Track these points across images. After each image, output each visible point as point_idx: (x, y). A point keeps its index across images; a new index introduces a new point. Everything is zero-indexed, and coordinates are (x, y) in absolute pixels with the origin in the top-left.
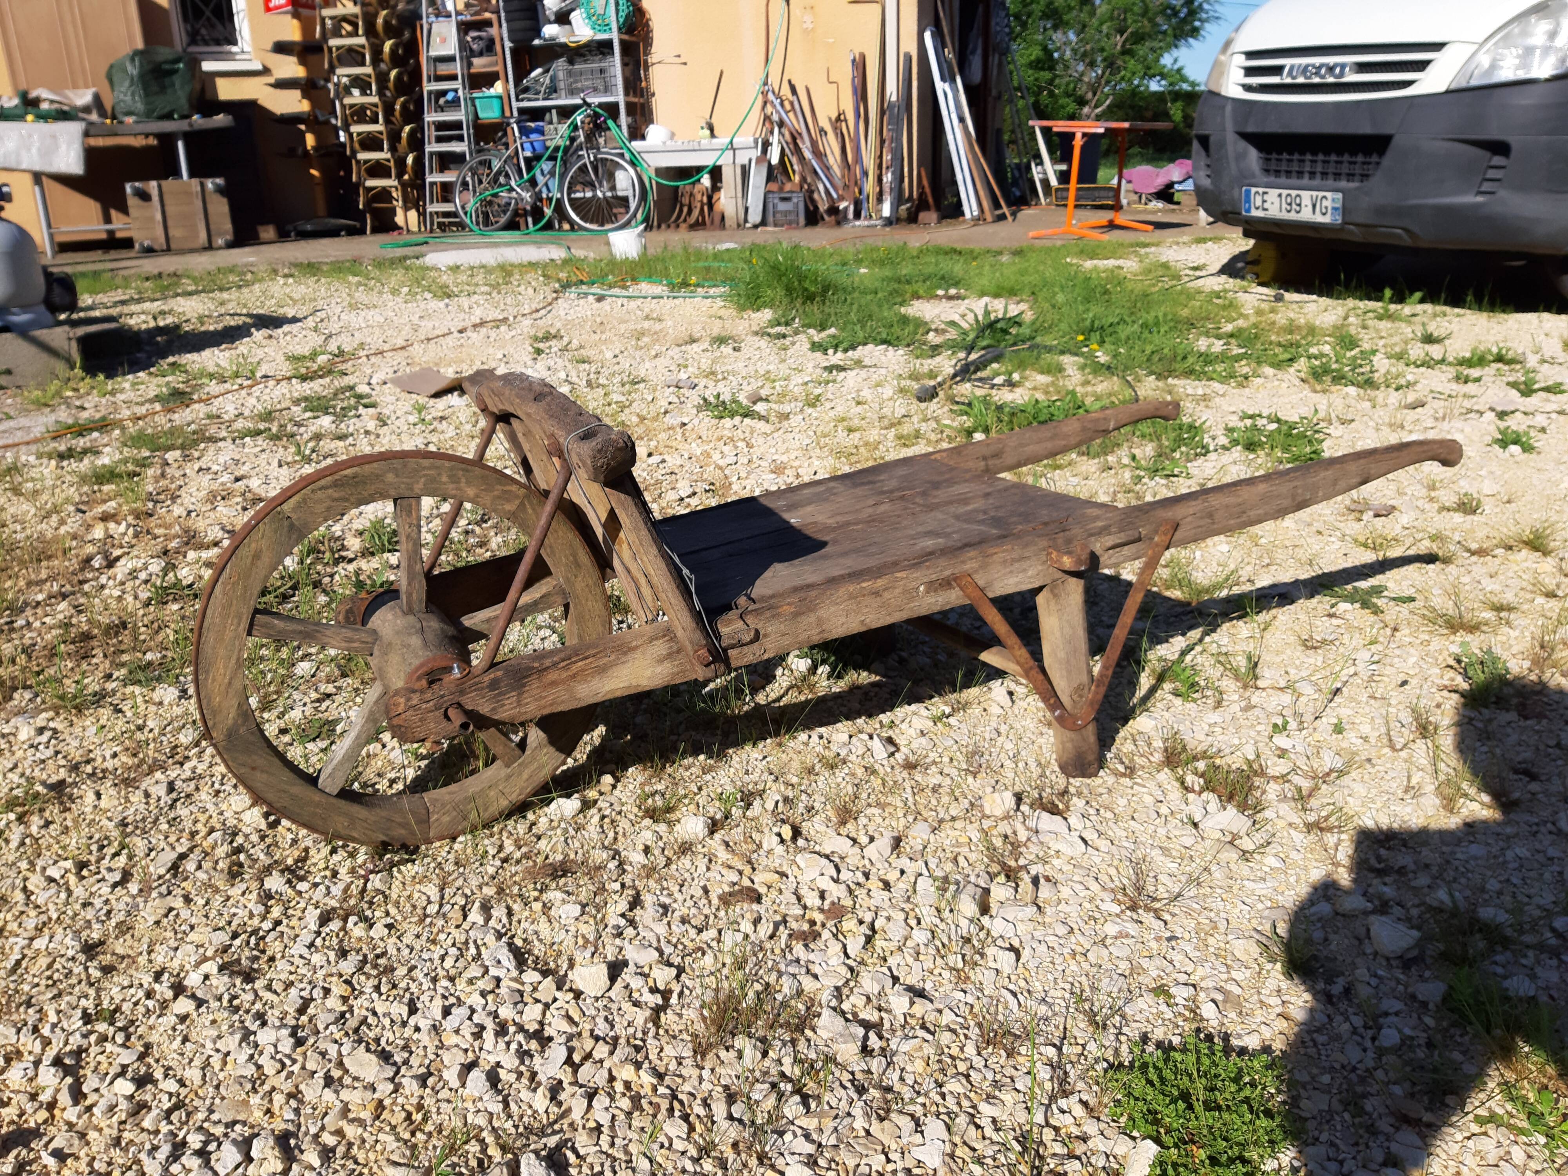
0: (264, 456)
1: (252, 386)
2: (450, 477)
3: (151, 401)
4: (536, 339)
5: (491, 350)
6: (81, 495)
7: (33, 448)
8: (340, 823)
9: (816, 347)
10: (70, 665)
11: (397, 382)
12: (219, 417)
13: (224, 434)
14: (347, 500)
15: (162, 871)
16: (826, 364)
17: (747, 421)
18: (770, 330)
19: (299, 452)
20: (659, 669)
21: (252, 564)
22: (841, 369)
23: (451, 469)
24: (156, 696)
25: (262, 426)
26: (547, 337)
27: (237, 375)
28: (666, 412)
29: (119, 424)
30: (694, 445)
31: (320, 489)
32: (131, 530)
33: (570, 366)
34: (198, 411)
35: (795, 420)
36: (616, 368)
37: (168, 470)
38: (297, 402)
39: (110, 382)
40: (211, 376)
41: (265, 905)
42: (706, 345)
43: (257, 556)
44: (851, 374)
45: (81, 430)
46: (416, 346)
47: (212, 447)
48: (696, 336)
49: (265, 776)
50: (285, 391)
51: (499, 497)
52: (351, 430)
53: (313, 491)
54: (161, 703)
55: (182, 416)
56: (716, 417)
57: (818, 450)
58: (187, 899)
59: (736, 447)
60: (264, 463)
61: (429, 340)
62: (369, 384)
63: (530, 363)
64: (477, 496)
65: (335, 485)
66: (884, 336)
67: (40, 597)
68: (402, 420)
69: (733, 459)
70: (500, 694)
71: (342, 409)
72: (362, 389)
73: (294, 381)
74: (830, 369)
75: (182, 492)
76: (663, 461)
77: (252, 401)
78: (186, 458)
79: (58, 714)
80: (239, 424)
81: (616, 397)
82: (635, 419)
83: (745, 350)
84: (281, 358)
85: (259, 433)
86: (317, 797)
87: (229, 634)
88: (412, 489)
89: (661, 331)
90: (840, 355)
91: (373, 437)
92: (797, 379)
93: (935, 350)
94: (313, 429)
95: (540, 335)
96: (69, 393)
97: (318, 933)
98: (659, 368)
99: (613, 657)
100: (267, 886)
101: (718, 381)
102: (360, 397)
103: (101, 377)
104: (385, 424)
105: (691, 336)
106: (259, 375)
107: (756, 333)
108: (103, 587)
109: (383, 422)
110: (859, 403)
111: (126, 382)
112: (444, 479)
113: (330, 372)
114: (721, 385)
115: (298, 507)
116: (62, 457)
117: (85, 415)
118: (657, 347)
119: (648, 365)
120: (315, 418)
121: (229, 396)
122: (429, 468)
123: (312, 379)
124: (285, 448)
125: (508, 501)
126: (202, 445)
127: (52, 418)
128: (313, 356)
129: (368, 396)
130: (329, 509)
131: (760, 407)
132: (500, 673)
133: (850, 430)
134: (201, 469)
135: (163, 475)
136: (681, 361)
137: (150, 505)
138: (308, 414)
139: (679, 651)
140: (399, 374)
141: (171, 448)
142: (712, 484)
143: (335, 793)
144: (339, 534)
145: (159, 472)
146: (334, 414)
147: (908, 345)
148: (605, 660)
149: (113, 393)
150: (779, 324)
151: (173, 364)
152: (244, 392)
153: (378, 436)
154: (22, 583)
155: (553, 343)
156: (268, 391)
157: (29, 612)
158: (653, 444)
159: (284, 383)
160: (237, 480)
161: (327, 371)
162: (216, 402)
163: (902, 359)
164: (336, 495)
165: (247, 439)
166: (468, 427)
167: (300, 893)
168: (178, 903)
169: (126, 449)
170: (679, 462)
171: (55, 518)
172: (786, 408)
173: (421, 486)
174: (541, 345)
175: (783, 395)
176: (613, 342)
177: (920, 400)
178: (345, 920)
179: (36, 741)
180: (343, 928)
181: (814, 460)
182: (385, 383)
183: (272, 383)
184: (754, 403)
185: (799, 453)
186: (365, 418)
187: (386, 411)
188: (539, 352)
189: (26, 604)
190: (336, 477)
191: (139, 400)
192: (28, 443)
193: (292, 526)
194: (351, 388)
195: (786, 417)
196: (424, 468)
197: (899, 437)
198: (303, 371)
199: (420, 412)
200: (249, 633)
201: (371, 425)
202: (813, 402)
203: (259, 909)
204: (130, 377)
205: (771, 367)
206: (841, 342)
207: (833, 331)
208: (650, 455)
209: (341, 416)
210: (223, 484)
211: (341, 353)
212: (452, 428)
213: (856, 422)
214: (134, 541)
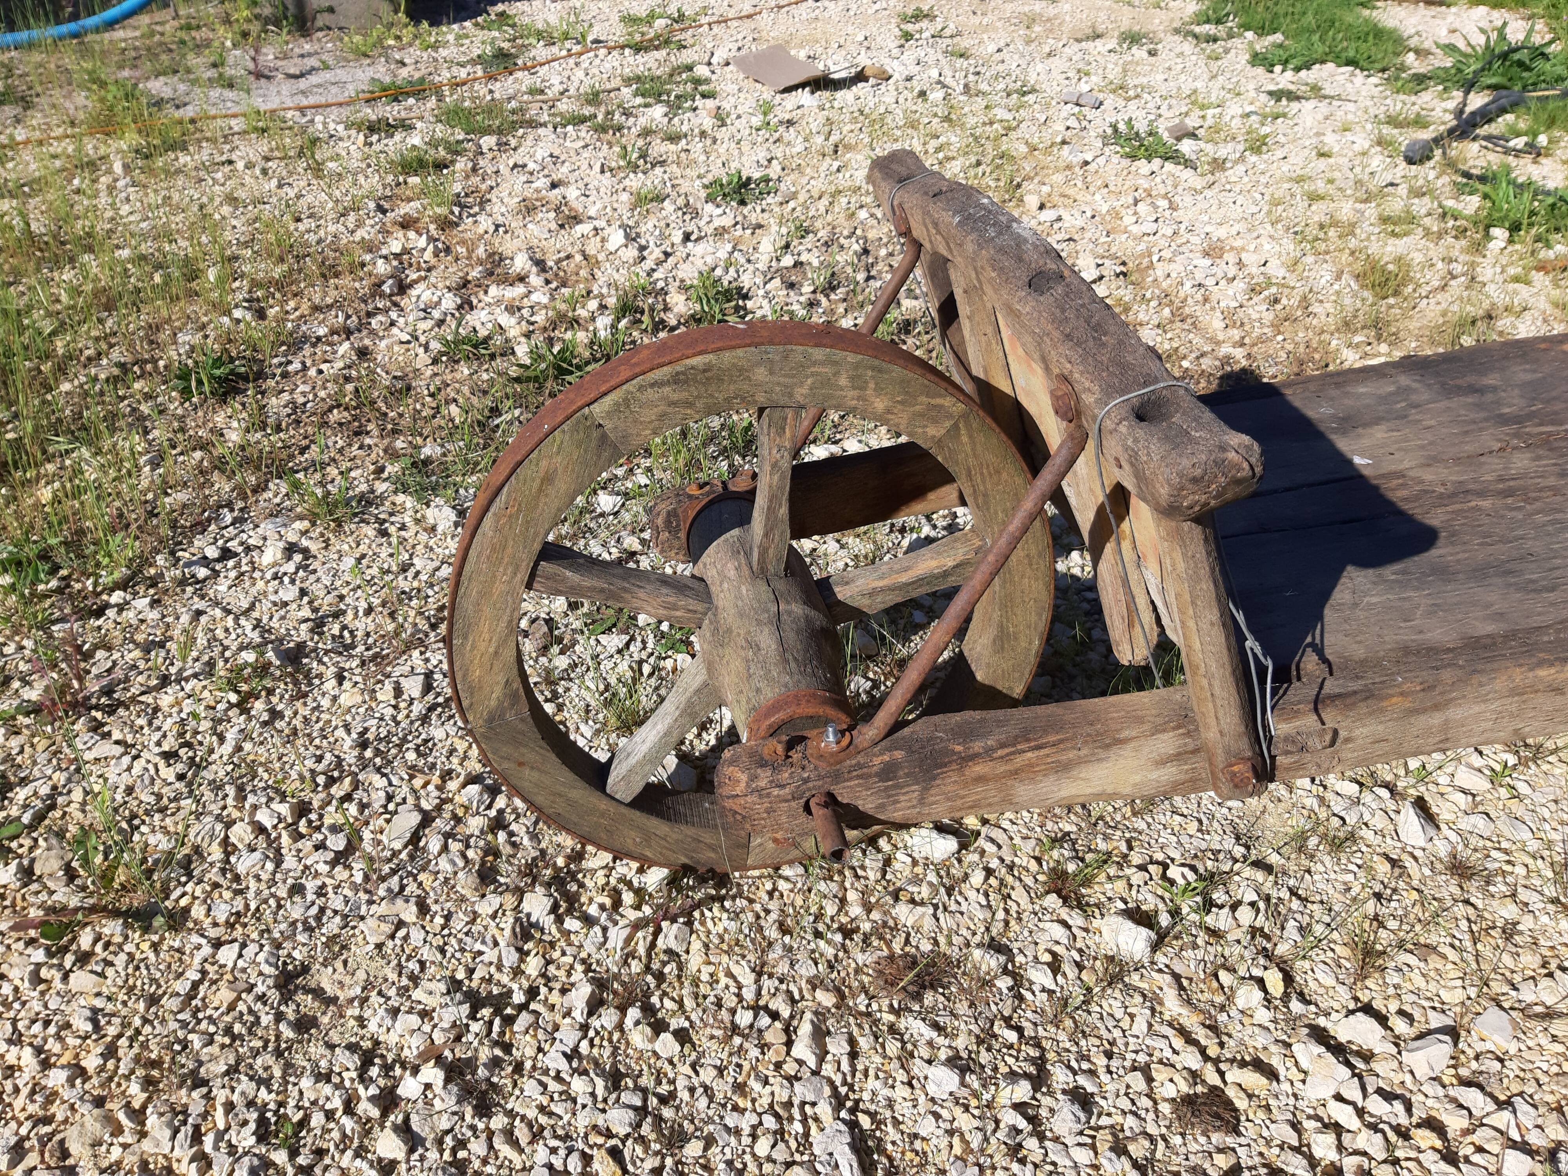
0: (586, 154)
1: (581, 54)
2: (852, 378)
3: (473, 62)
4: (905, 19)
5: (850, 29)
6: (384, 187)
7: (345, 112)
8: (630, 839)
9: (1257, 59)
10: (341, 443)
11: (742, 63)
12: (542, 92)
13: (545, 118)
14: (690, 405)
15: (397, 845)
16: (1272, 87)
17: (1169, 166)
18: (1197, 29)
19: (624, 155)
20: (1154, 775)
21: (540, 490)
22: (1292, 96)
23: (857, 366)
24: (430, 515)
25: (587, 111)
26: (918, 16)
27: (566, 37)
28: (1064, 142)
29: (437, 90)
30: (1098, 197)
31: (652, 385)
32: (431, 247)
33: (943, 61)
34: (523, 80)
35: (1235, 173)
36: (1001, 68)
37: (482, 163)
38: (628, 81)
39: (434, 30)
40: (540, 36)
41: (519, 950)
42: (1112, 44)
43: (548, 479)
44: (1308, 106)
45: (396, 94)
46: (765, 14)
47: (531, 134)
48: (1101, 29)
49: (535, 775)
50: (616, 64)
51: (922, 415)
52: (685, 128)
53: (641, 388)
54: (433, 529)
55: (503, 88)
56: (1128, 156)
57: (1268, 227)
58: (423, 909)
59: (1156, 207)
60: (585, 166)
61: (780, 7)
62: (709, 64)
63: (896, 52)
64: (888, 411)
65: (676, 380)
66: (1351, 53)
67: (322, 331)
68: (743, 120)
69: (1150, 227)
70: (897, 786)
71: (678, 97)
72: (701, 71)
73: (627, 51)
74: (1277, 95)
75: (493, 196)
76: (1059, 219)
77: (580, 74)
78: (502, 146)
79: (314, 524)
80: (563, 106)
81: (1001, 113)
82: (1024, 149)
83: (1163, 55)
84: (615, 18)
85: (583, 120)
86: (603, 804)
87: (499, 588)
88: (791, 395)
89: (1056, 17)
90: (1289, 74)
91: (709, 142)
92: (1234, 109)
93: (1421, 81)
94: (642, 121)
95: (910, 12)
96: (391, 42)
97: (584, 1028)
98: (1054, 73)
99: (1084, 752)
100: (526, 907)
101: (1128, 99)
102: (697, 82)
103: (425, 25)
104: (724, 124)
105: (1093, 27)
106: (590, 38)
107: (1177, 31)
108: (393, 324)
109: (721, 119)
110: (1322, 155)
111: (450, 32)
112: (843, 381)
113: (667, 42)
114: (1132, 105)
115: (616, 408)
116: (372, 128)
117: (404, 73)
118: (1051, 41)
119: (1040, 67)
120: (646, 106)
121: (555, 64)
122: (822, 363)
123: (647, 50)
124: (610, 145)
125: (935, 421)
126: (521, 132)
127: (370, 72)
128: (651, 17)
129: (707, 81)
130: (662, 416)
131: (1187, 147)
132: (899, 754)
133: (1314, 197)
134: (515, 166)
135: (474, 170)
136: (1080, 65)
137: (456, 210)
138: (639, 100)
139: (1196, 751)
140: (743, 52)
141: (487, 131)
142: (1124, 264)
143: (628, 800)
144: (661, 284)
145: (470, 165)
146: (668, 102)
147: (1383, 70)
148: (1072, 754)
149: (435, 47)
150: (1208, 21)
151: (502, 14)
152: (571, 61)
153: (715, 141)
154: (305, 308)
155: (924, 24)
156: (597, 62)
157: (307, 350)
158: (1046, 189)
159: (615, 53)
160: (554, 186)
161: (663, 42)
162: (543, 71)
163: (1376, 91)
164: (675, 397)
165: (570, 128)
166: (819, 140)
167: (567, 933)
168: (409, 913)
169: (439, 127)
170: (1080, 223)
171: (352, 218)
172: (1223, 151)
173: (805, 390)
174: (910, 27)
175: (1215, 129)
176: (995, 30)
177: (1410, 161)
178: (623, 1010)
179: (282, 570)
180: (620, 1027)
181: (1264, 240)
182: (727, 64)
183: (602, 52)
184: (1179, 139)
185: (1240, 227)
186: (702, 113)
187: (726, 105)
188: (907, 36)
189: (305, 339)
190: (679, 367)
191: (463, 59)
192: (340, 105)
193: (604, 437)
194: (690, 68)
195: (1218, 165)
196: (815, 363)
197: (1385, 220)
198: (638, 37)
199: (765, 114)
200: (529, 586)
201: (708, 123)
202: (1258, 145)
203: (510, 958)
204: (455, 27)
205: (1199, 84)
206: (1293, 57)
207: (1278, 37)
208: (1042, 207)
209: (675, 107)
210: (538, 191)
211: (681, 17)
212: (800, 139)
213: (1320, 186)
214: (433, 261)
